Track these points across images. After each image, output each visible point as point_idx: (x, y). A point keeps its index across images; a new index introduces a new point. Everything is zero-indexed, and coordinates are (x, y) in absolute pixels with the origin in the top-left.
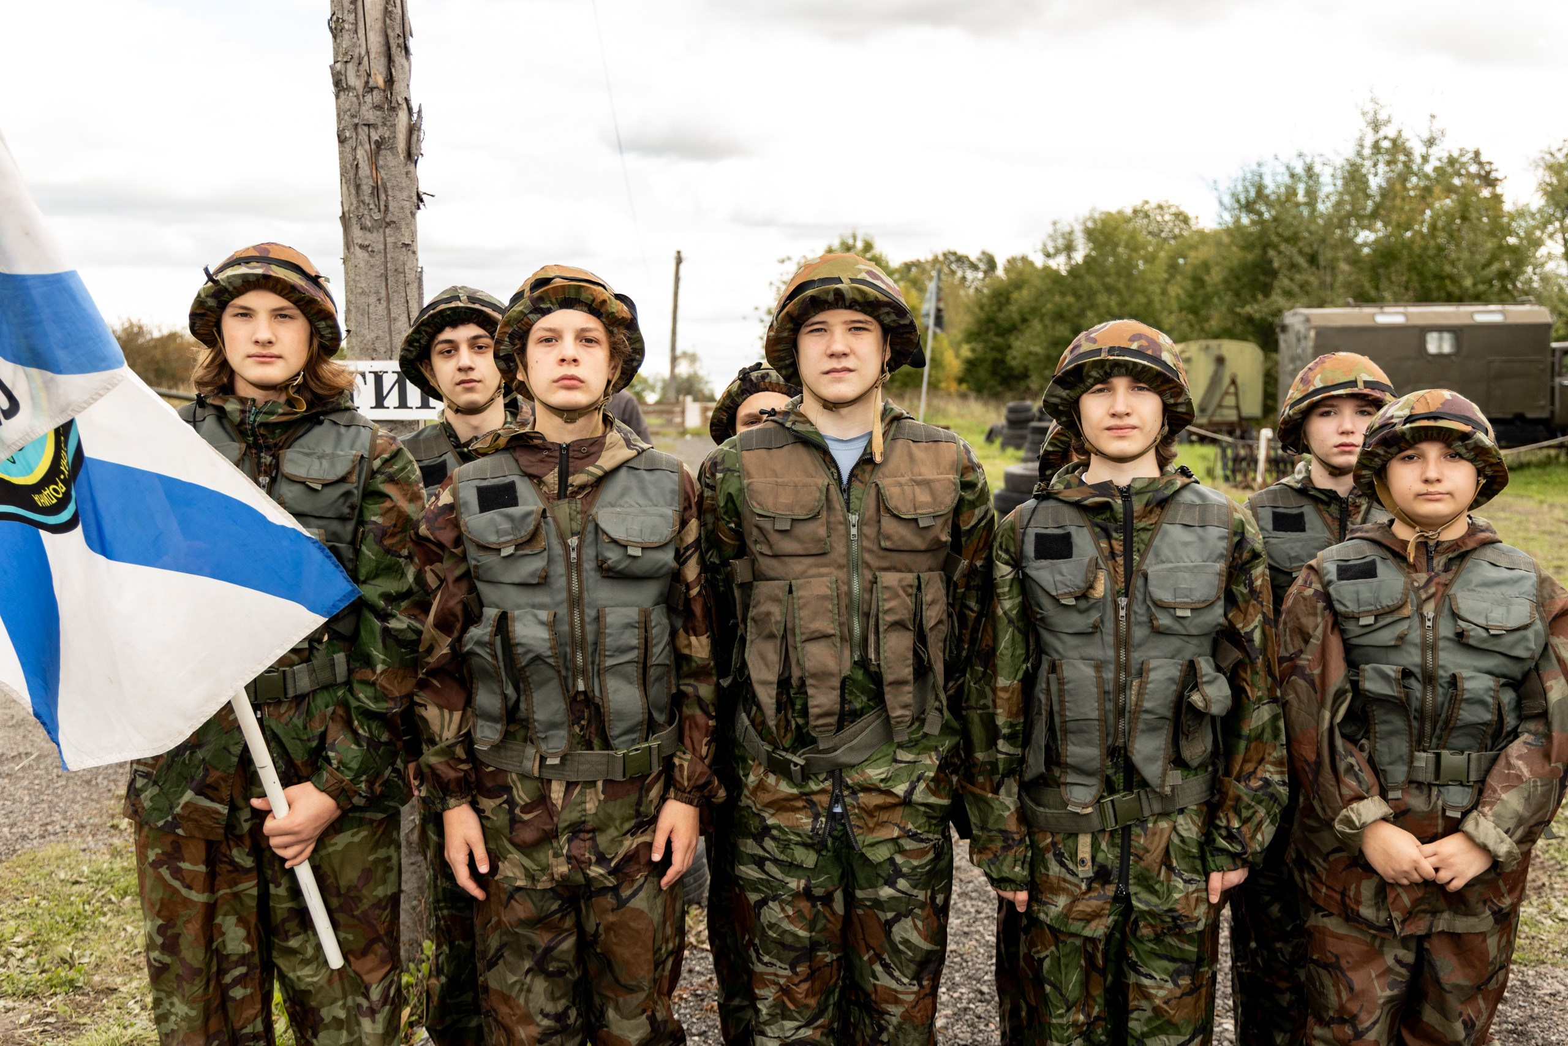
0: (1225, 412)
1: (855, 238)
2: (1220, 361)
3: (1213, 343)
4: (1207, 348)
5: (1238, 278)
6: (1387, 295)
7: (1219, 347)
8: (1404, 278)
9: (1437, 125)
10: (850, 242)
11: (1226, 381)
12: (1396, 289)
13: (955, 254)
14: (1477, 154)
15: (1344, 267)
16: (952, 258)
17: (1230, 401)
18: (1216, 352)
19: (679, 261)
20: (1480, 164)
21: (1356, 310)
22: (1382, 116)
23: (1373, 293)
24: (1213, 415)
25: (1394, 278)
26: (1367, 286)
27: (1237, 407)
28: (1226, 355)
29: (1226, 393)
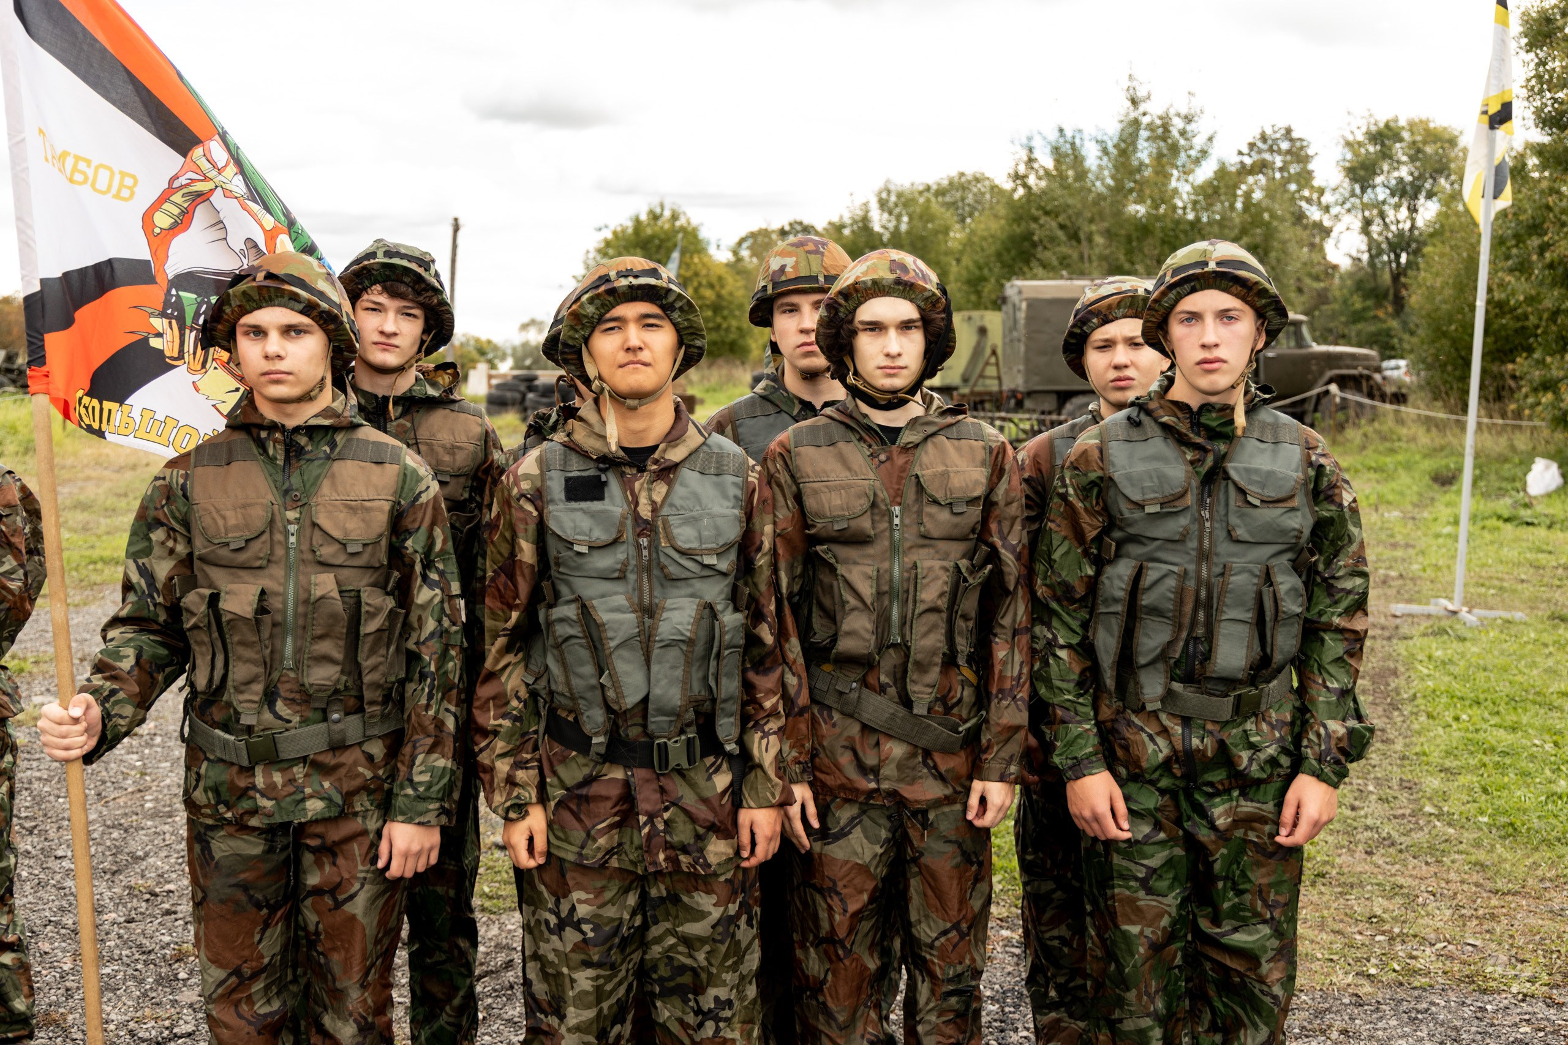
0: (988, 382)
1: (662, 207)
2: (983, 331)
3: (975, 314)
4: (970, 318)
5: (1008, 250)
6: (1139, 267)
7: (982, 317)
8: (1156, 252)
9: (1196, 104)
10: (658, 211)
11: (988, 351)
12: (1149, 262)
13: (801, 223)
14: (1289, 131)
15: (1099, 240)
16: (798, 228)
17: (991, 371)
18: (979, 323)
19: (456, 228)
20: (1291, 140)
21: (1069, 282)
22: (1141, 93)
23: (1127, 266)
24: (975, 385)
25: (1146, 251)
26: (1122, 258)
27: (999, 378)
28: (989, 326)
29: (987, 364)
